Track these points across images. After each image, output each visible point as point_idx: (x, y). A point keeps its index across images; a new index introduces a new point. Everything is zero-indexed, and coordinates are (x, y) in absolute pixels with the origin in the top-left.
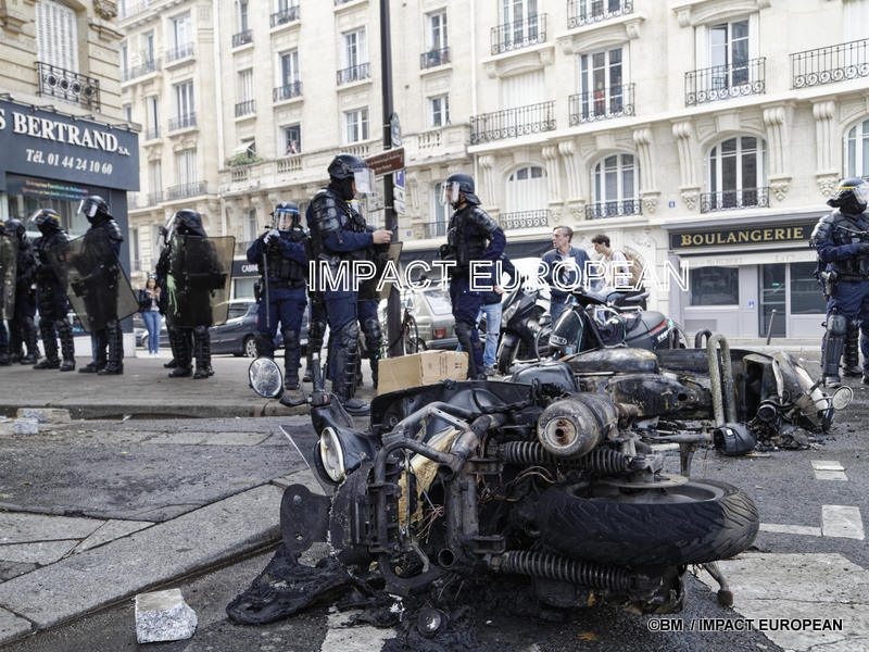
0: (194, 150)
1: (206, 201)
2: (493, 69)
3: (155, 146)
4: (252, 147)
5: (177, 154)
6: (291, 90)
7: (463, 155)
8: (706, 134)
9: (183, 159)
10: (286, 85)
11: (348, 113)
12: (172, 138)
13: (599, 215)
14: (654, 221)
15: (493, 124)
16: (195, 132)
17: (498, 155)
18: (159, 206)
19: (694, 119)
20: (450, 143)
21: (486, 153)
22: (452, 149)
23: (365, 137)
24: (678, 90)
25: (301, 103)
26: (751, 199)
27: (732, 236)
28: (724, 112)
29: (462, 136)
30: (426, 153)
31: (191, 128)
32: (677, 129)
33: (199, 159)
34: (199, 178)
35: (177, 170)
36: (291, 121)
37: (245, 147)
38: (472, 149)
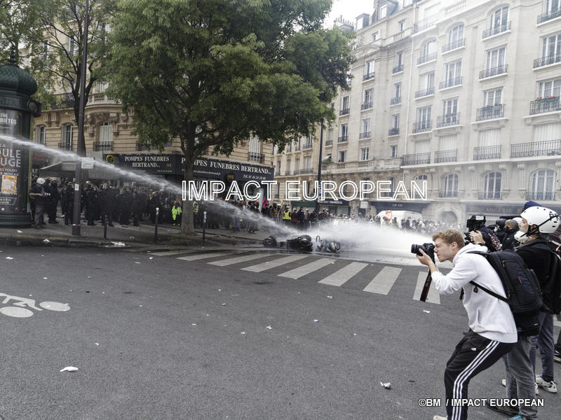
0: (310, 157)
1: (312, 176)
2: (412, 138)
3: (298, 153)
4: (330, 157)
5: (305, 157)
6: (344, 139)
7: (398, 169)
8: (481, 171)
9: (307, 160)
10: (343, 137)
11: (363, 149)
12: (304, 151)
13: (445, 196)
14: (462, 201)
15: (411, 159)
16: (311, 150)
17: (411, 170)
18: (297, 176)
19: (476, 165)
20: (395, 164)
21: (406, 169)
22: (395, 166)
23: (367, 158)
24: (471, 154)
25: (347, 144)
26: (498, 196)
27: (487, 209)
28: (487, 163)
29: (399, 162)
30: (387, 166)
31: (310, 149)
32: (470, 168)
33: (312, 160)
34: (311, 167)
35: (304, 163)
36: (343, 150)
37: (327, 157)
38: (402, 167)
